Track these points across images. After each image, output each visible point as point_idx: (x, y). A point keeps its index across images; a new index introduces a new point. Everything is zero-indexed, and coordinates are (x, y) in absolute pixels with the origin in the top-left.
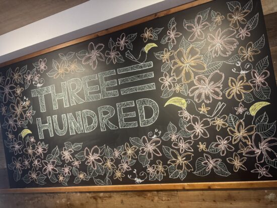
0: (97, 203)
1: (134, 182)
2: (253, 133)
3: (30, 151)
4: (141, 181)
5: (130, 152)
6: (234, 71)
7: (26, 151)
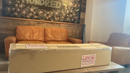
3: (17, 5)
4: (53, 20)
5: (52, 13)
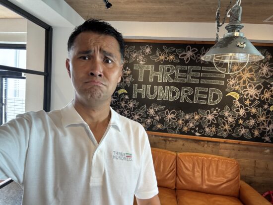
0: (166, 144)
1: (194, 135)
2: (269, 119)
3: (123, 104)
4: (199, 134)
5: (197, 117)
6: (269, 86)
7: (120, 104)
